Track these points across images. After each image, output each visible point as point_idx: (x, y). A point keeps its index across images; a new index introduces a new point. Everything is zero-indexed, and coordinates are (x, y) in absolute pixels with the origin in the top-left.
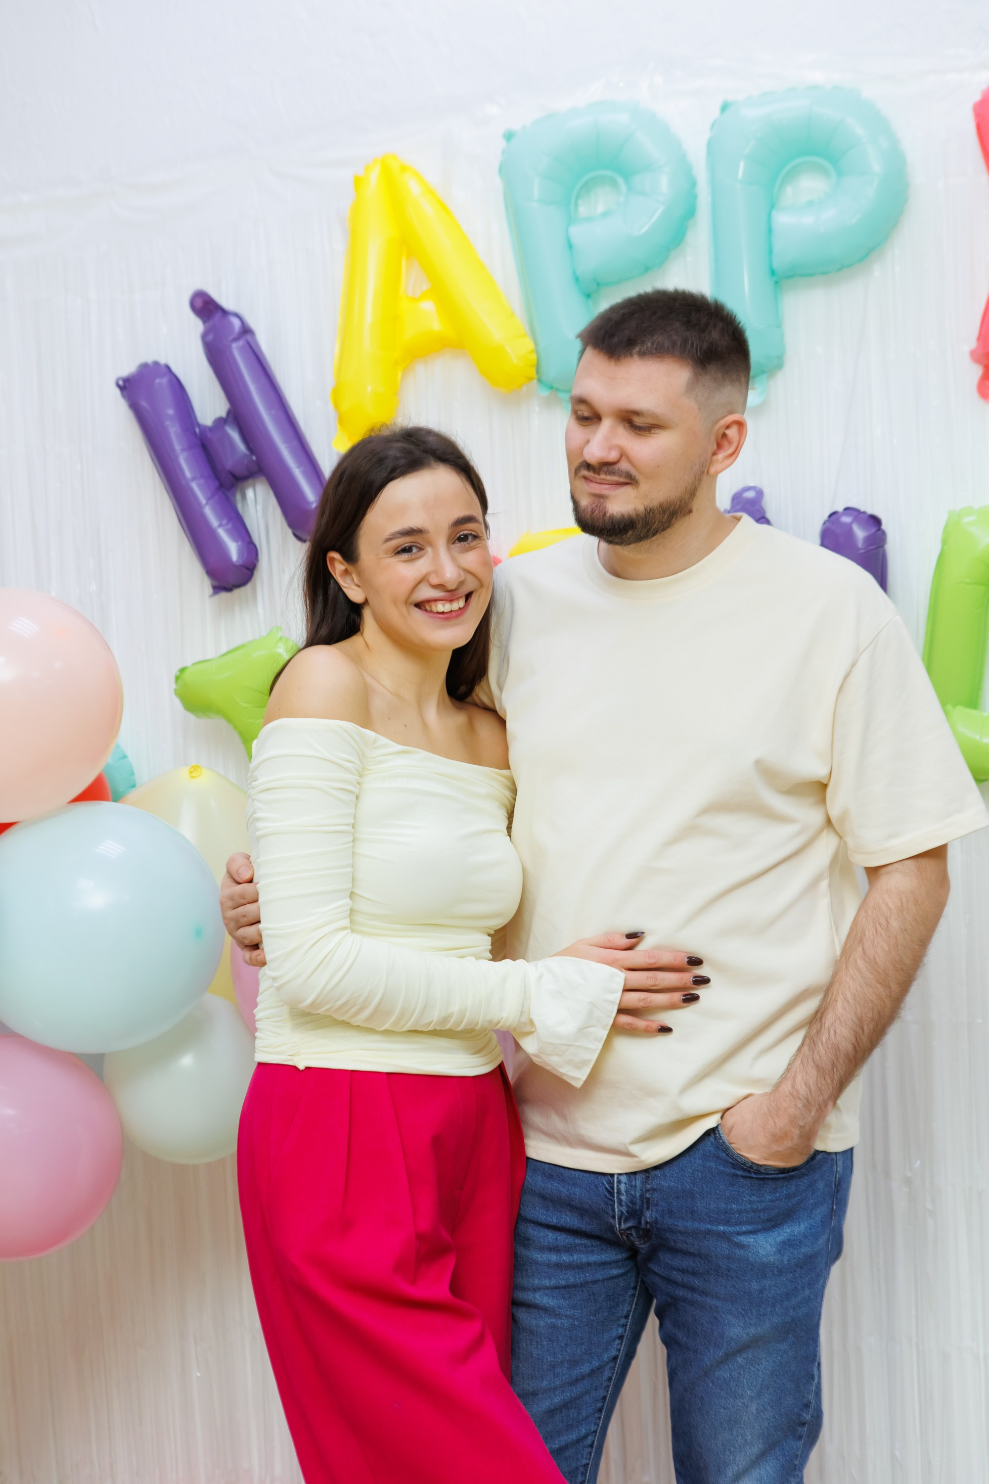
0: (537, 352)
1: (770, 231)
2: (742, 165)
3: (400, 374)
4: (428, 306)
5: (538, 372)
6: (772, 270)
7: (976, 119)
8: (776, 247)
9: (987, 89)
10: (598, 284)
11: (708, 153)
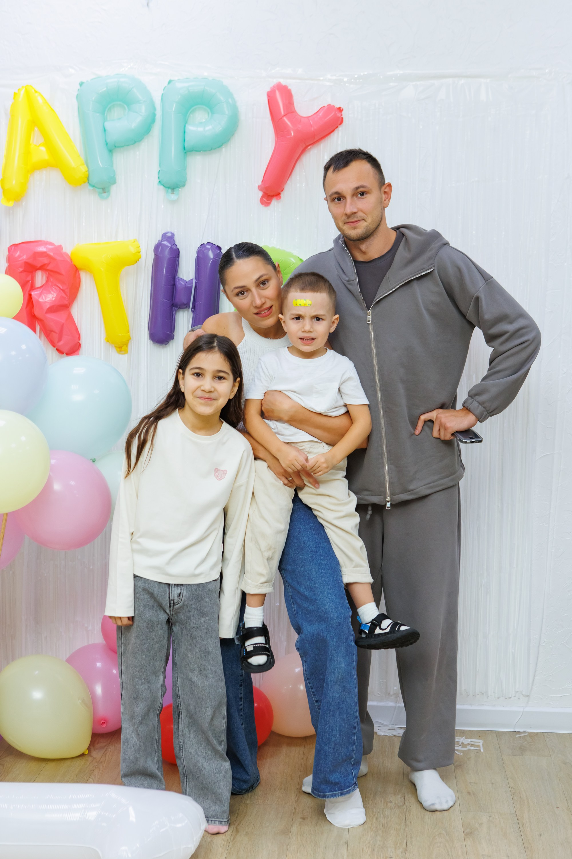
0: (88, 171)
1: (185, 132)
2: (175, 105)
3: (29, 175)
4: (43, 149)
5: (88, 180)
6: (184, 148)
7: (268, 98)
8: (187, 139)
9: (274, 87)
10: (115, 147)
11: (162, 99)
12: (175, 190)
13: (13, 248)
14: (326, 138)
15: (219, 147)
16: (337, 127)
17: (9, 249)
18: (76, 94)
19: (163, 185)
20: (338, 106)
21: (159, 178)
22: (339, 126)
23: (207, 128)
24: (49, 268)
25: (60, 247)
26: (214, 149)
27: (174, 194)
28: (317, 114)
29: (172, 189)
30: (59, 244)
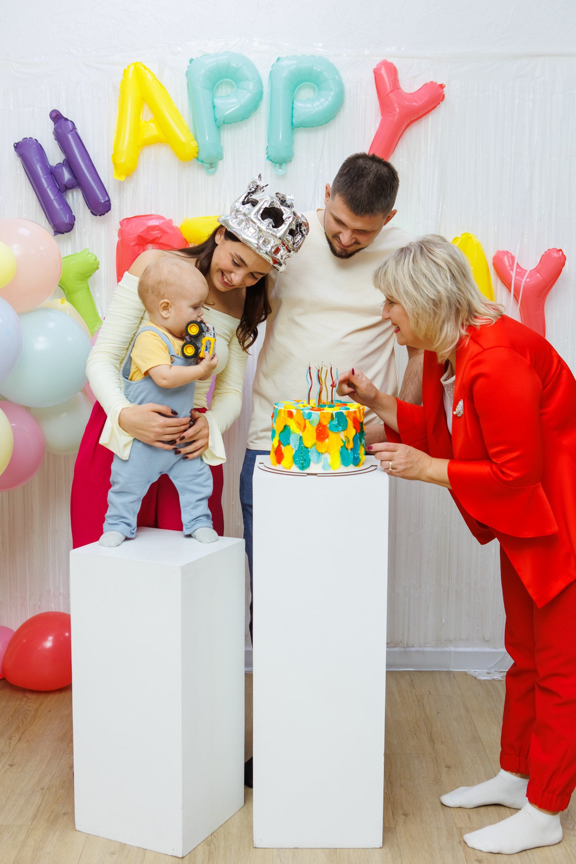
0: (198, 147)
1: (293, 108)
2: (283, 82)
3: (139, 151)
4: (153, 125)
5: (197, 155)
6: (292, 123)
7: (374, 75)
8: (295, 115)
9: (380, 64)
10: (224, 123)
11: (270, 76)
12: (283, 165)
13: (125, 222)
14: (427, 115)
15: (325, 123)
16: (439, 104)
17: (121, 223)
18: (185, 72)
19: (271, 160)
20: (439, 83)
21: (267, 153)
22: (441, 103)
23: (315, 105)
24: (161, 241)
25: (171, 221)
26: (321, 125)
27: (282, 169)
28: (421, 90)
29: (280, 164)
30: (170, 218)
